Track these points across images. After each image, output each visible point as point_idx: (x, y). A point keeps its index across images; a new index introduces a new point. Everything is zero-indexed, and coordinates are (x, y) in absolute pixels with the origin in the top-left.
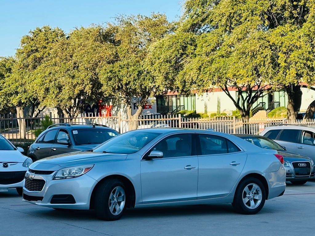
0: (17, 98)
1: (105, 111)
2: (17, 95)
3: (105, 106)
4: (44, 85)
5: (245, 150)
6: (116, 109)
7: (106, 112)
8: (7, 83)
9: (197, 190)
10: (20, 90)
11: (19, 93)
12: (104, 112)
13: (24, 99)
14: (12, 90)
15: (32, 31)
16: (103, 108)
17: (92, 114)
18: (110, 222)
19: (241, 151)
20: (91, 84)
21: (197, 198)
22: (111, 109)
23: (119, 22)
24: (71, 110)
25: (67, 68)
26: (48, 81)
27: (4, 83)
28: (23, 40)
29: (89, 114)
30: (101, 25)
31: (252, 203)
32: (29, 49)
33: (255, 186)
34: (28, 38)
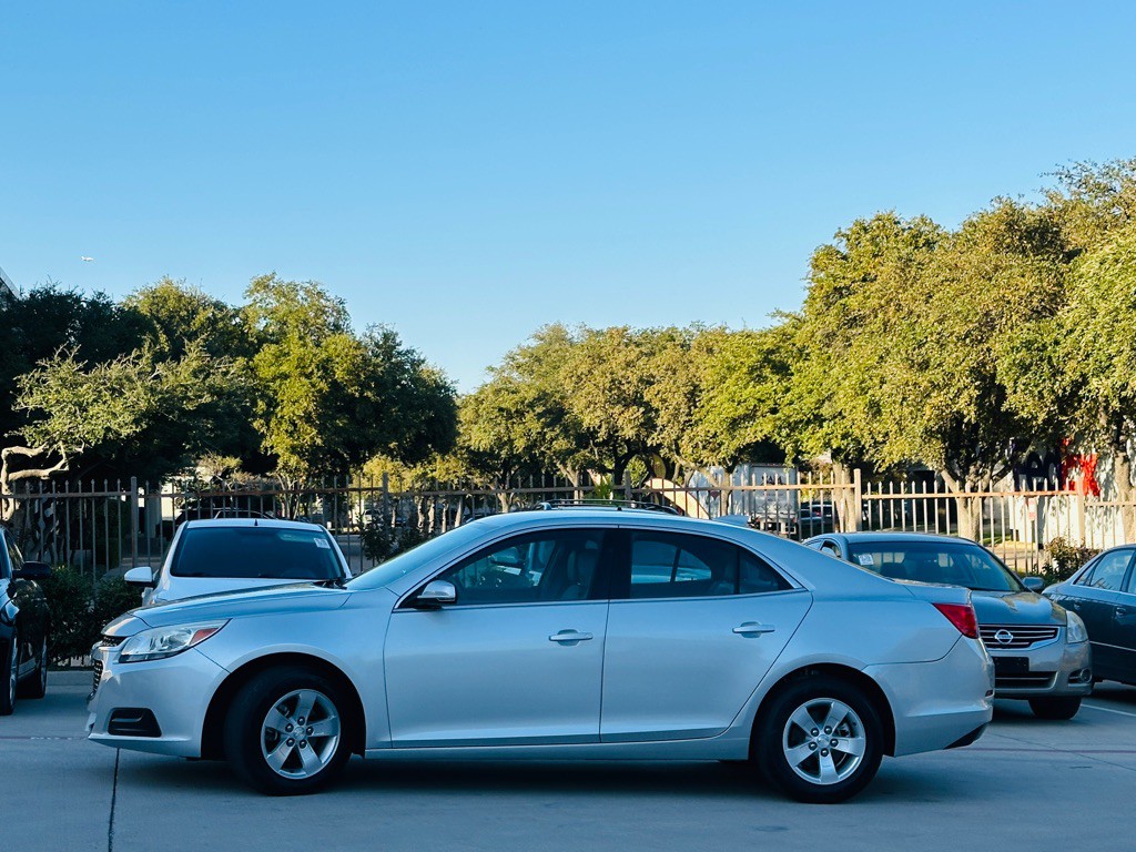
0: (819, 435)
1: (1078, 474)
2: (821, 427)
3: (1079, 456)
4: (866, 393)
5: (810, 586)
6: (1109, 467)
7: (1083, 475)
8: (797, 390)
9: (601, 713)
10: (826, 411)
11: (825, 420)
12: (1077, 476)
13: (839, 437)
14: (805, 410)
15: (843, 231)
16: (1072, 464)
17: (1046, 481)
18: (274, 798)
19: (791, 587)
20: (976, 388)
21: (600, 738)
22: (1095, 467)
23: (1073, 188)
24: (971, 471)
25: (919, 338)
26: (876, 381)
27: (788, 390)
28: (816, 260)
29: (1035, 482)
30: (1015, 199)
31: (827, 764)
32: (829, 285)
33: (839, 708)
34: (830, 252)
